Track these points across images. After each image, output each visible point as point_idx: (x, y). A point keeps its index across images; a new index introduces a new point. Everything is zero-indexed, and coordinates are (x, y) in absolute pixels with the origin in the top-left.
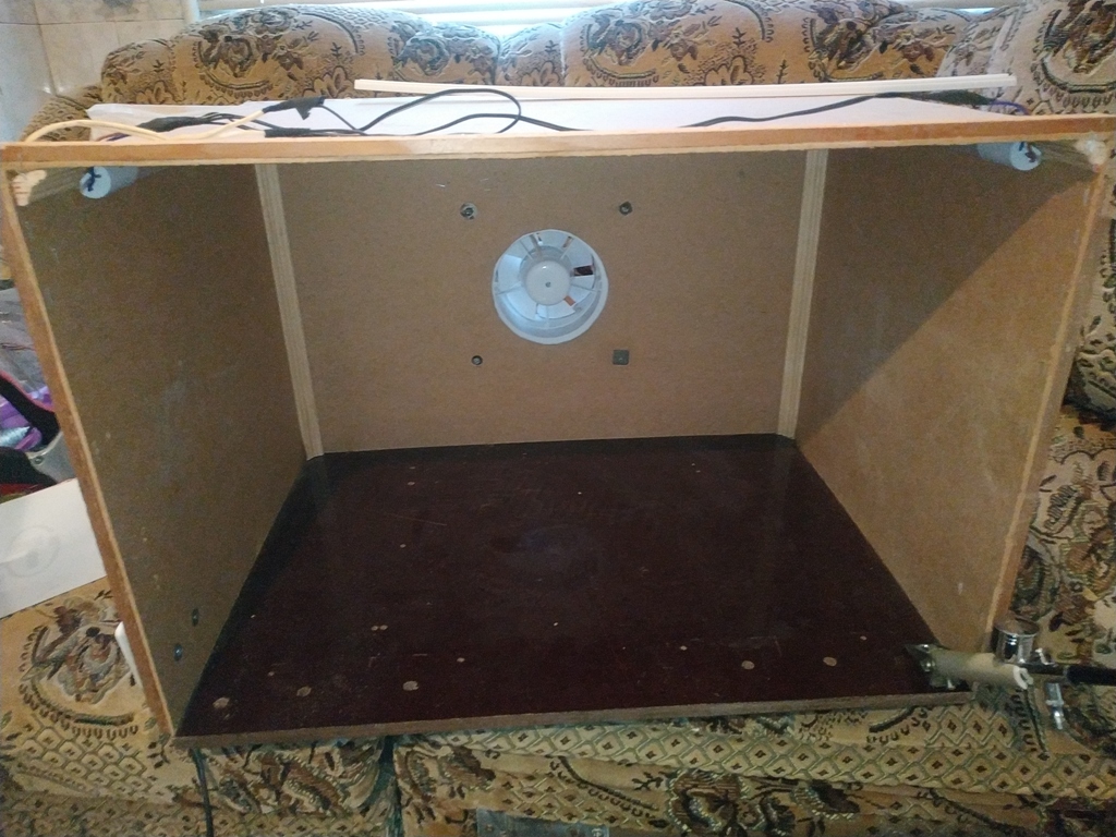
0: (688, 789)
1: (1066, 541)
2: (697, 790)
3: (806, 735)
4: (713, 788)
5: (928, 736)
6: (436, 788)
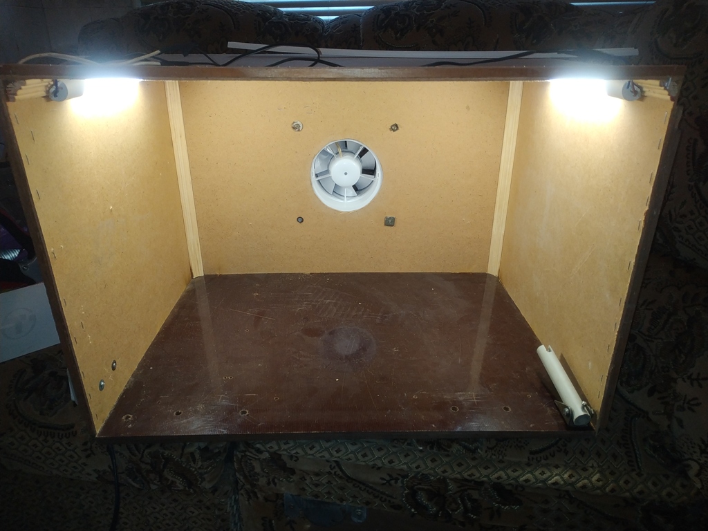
0: (415, 485)
1: (660, 341)
2: (420, 486)
3: (490, 454)
4: (431, 485)
5: (567, 458)
6: (258, 479)
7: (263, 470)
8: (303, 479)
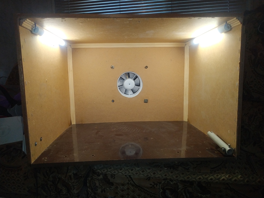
0: (165, 187)
3: (195, 170)
4: (171, 186)
5: (226, 170)
6: (98, 189)
7: (100, 185)
8: (117, 188)
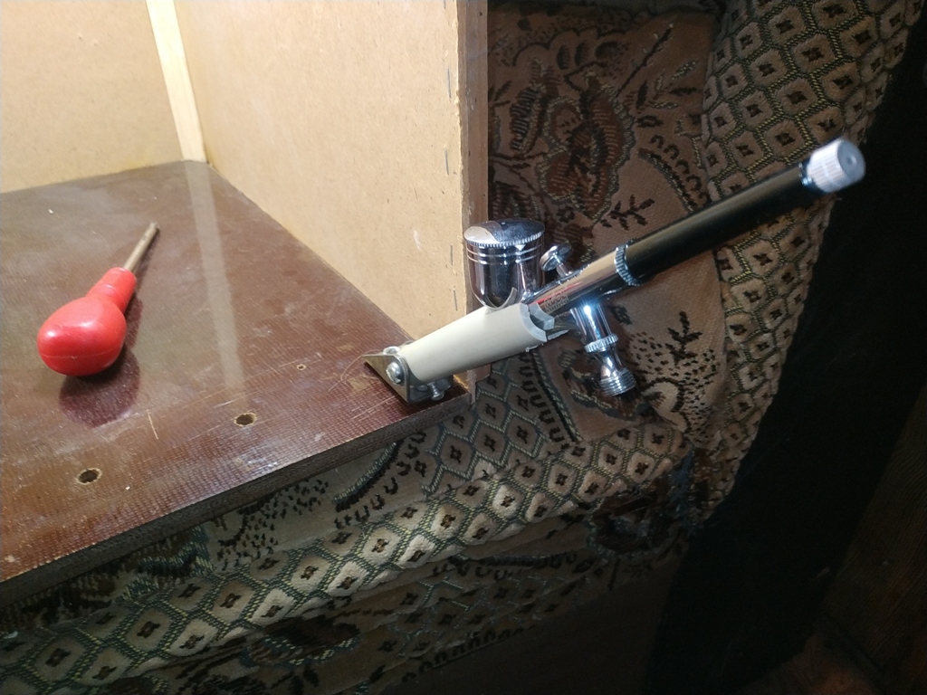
1: (541, 159)
3: (232, 558)
5: (426, 482)
